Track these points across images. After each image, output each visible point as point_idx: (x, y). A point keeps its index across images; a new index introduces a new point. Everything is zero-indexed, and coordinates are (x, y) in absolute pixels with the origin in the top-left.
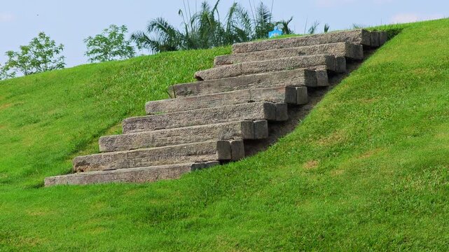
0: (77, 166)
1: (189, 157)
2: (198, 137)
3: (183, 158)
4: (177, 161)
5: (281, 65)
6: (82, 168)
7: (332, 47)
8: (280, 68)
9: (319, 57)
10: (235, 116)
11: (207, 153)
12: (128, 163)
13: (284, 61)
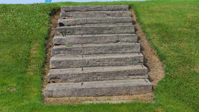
0: (51, 79)
1: (129, 76)
2: (117, 62)
3: (126, 77)
4: (121, 78)
5: (109, 21)
6: (54, 80)
7: (124, 13)
8: (108, 22)
9: (129, 19)
10: (123, 50)
11: (141, 75)
12: (88, 78)
13: (110, 19)
